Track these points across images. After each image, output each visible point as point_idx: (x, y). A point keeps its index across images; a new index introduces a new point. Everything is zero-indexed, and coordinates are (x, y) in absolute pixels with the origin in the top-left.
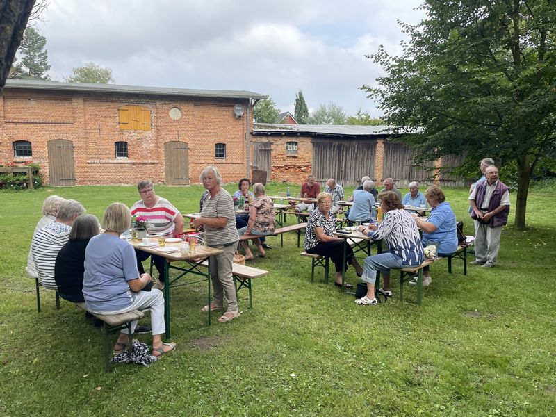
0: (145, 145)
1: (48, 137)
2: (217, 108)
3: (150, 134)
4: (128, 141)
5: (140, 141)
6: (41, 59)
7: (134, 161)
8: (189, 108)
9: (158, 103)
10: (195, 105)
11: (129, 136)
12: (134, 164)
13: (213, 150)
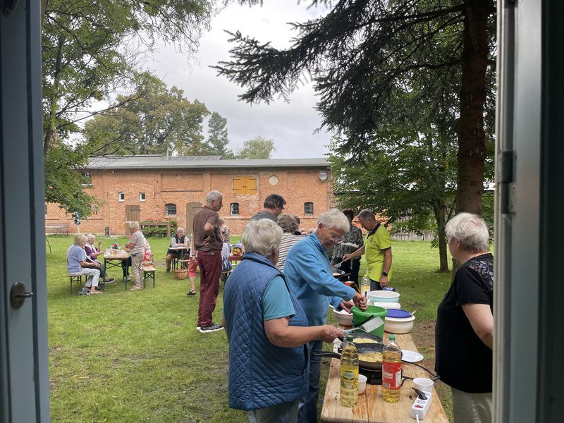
0: (251, 205)
1: (187, 201)
2: (306, 175)
3: (255, 197)
4: (239, 203)
5: (248, 202)
6: (222, 136)
7: (243, 217)
8: (284, 175)
9: (261, 174)
10: (288, 173)
11: (240, 198)
12: (242, 219)
13: (303, 208)
